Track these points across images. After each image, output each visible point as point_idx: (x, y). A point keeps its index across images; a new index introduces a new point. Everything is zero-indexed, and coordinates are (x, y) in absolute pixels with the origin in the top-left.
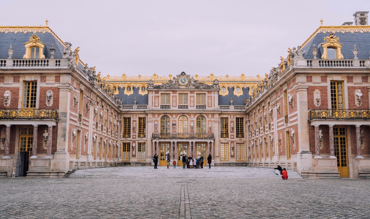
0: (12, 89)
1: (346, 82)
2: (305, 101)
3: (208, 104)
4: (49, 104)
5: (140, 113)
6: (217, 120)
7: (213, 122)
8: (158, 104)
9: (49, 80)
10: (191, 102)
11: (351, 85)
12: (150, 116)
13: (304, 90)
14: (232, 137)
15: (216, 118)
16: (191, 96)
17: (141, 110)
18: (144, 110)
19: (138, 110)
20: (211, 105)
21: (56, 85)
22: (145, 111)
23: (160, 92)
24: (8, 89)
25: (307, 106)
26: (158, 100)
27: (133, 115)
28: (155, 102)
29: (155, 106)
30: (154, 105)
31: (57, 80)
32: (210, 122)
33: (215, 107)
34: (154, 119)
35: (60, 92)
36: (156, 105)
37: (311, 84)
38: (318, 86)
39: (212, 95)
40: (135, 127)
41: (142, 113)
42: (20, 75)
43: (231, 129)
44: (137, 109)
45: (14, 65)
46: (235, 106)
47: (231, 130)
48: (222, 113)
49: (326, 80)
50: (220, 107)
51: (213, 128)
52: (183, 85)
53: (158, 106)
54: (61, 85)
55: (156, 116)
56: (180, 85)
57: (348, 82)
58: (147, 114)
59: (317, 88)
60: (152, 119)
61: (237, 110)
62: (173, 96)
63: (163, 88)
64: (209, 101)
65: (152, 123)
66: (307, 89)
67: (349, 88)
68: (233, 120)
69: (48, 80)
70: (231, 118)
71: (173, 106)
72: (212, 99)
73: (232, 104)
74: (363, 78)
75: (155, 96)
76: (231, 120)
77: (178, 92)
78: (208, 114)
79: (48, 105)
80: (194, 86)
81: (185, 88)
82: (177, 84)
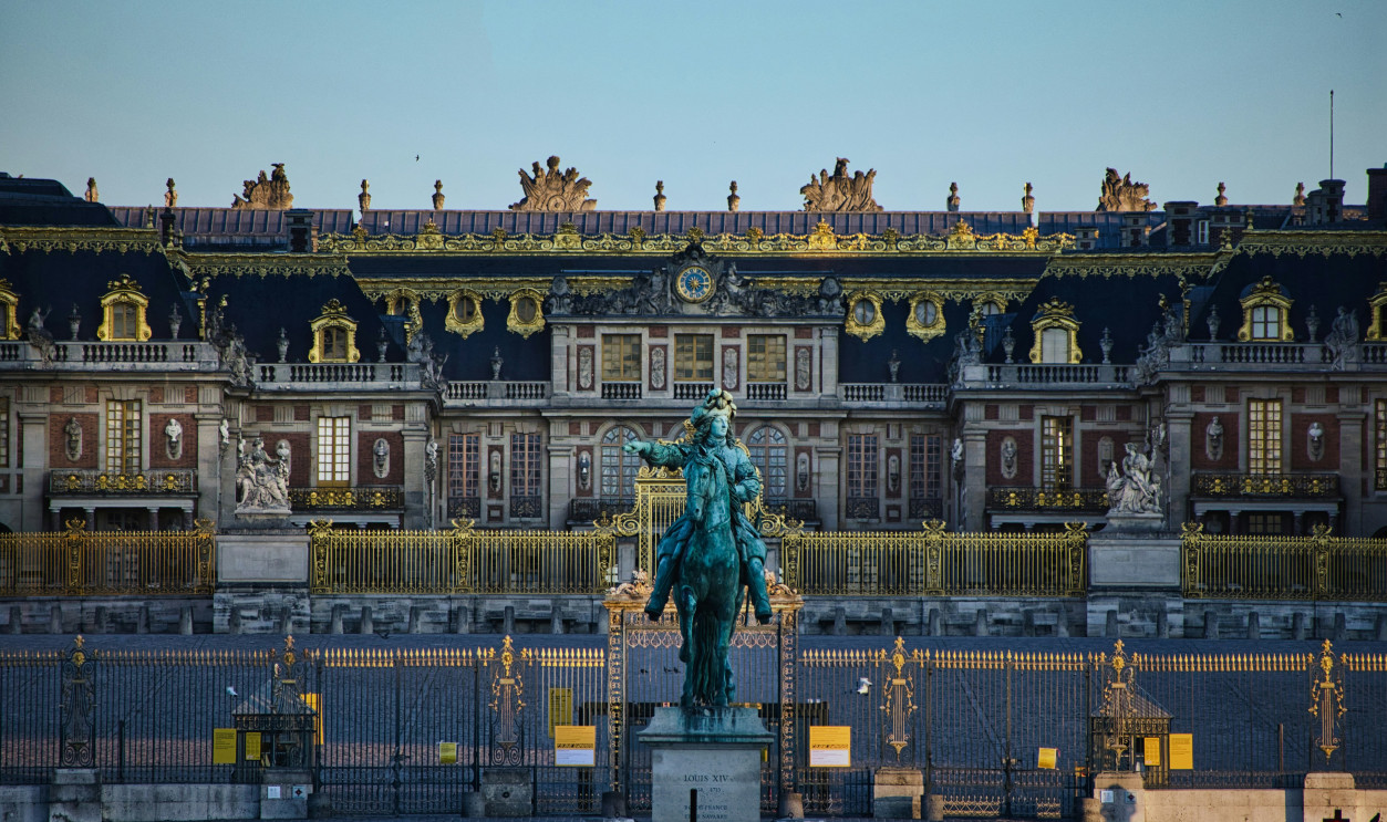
0: (294, 438)
1: (1077, 419)
2: (980, 464)
3: (796, 380)
4: (381, 472)
5: (520, 415)
6: (831, 444)
7: (815, 455)
8: (593, 378)
9: (379, 415)
10: (727, 370)
11: (1089, 426)
12: (559, 430)
13: (979, 438)
14: (893, 514)
15: (827, 439)
16: (725, 348)
17: (520, 402)
18: (533, 403)
19: (509, 402)
20: (806, 386)
21: (396, 427)
22: (537, 410)
23: (600, 331)
24: (284, 435)
25: (984, 477)
26: (590, 363)
27: (490, 424)
28: (578, 370)
29: (580, 388)
30: (573, 385)
31: (399, 415)
32: (804, 456)
33: (825, 392)
34: (575, 441)
35: (406, 443)
36: (585, 383)
37: (994, 425)
38: (1011, 430)
39: (815, 342)
40: (497, 474)
41: (528, 414)
42: (311, 404)
43: (890, 482)
44: (506, 400)
45: (293, 379)
46: (909, 385)
47: (887, 487)
48: (853, 416)
49: (1032, 414)
50: (847, 389)
51: (815, 479)
52: (694, 302)
53: (592, 388)
54: (407, 426)
55: (585, 429)
56: (681, 300)
57: (1082, 420)
58: (547, 422)
59: (1011, 435)
60: (565, 441)
61: (914, 404)
62: (652, 348)
63: (612, 312)
64: (801, 367)
65: (567, 458)
66: (986, 435)
67: (1085, 434)
68: (896, 445)
69: (376, 415)
70: (888, 436)
71: (651, 388)
72: (811, 357)
73: (894, 379)
74: (1119, 410)
75: (580, 347)
76: (891, 445)
77: (672, 331)
78: (795, 422)
79: (378, 475)
80: (741, 303)
81: (704, 313)
82: (669, 295)
